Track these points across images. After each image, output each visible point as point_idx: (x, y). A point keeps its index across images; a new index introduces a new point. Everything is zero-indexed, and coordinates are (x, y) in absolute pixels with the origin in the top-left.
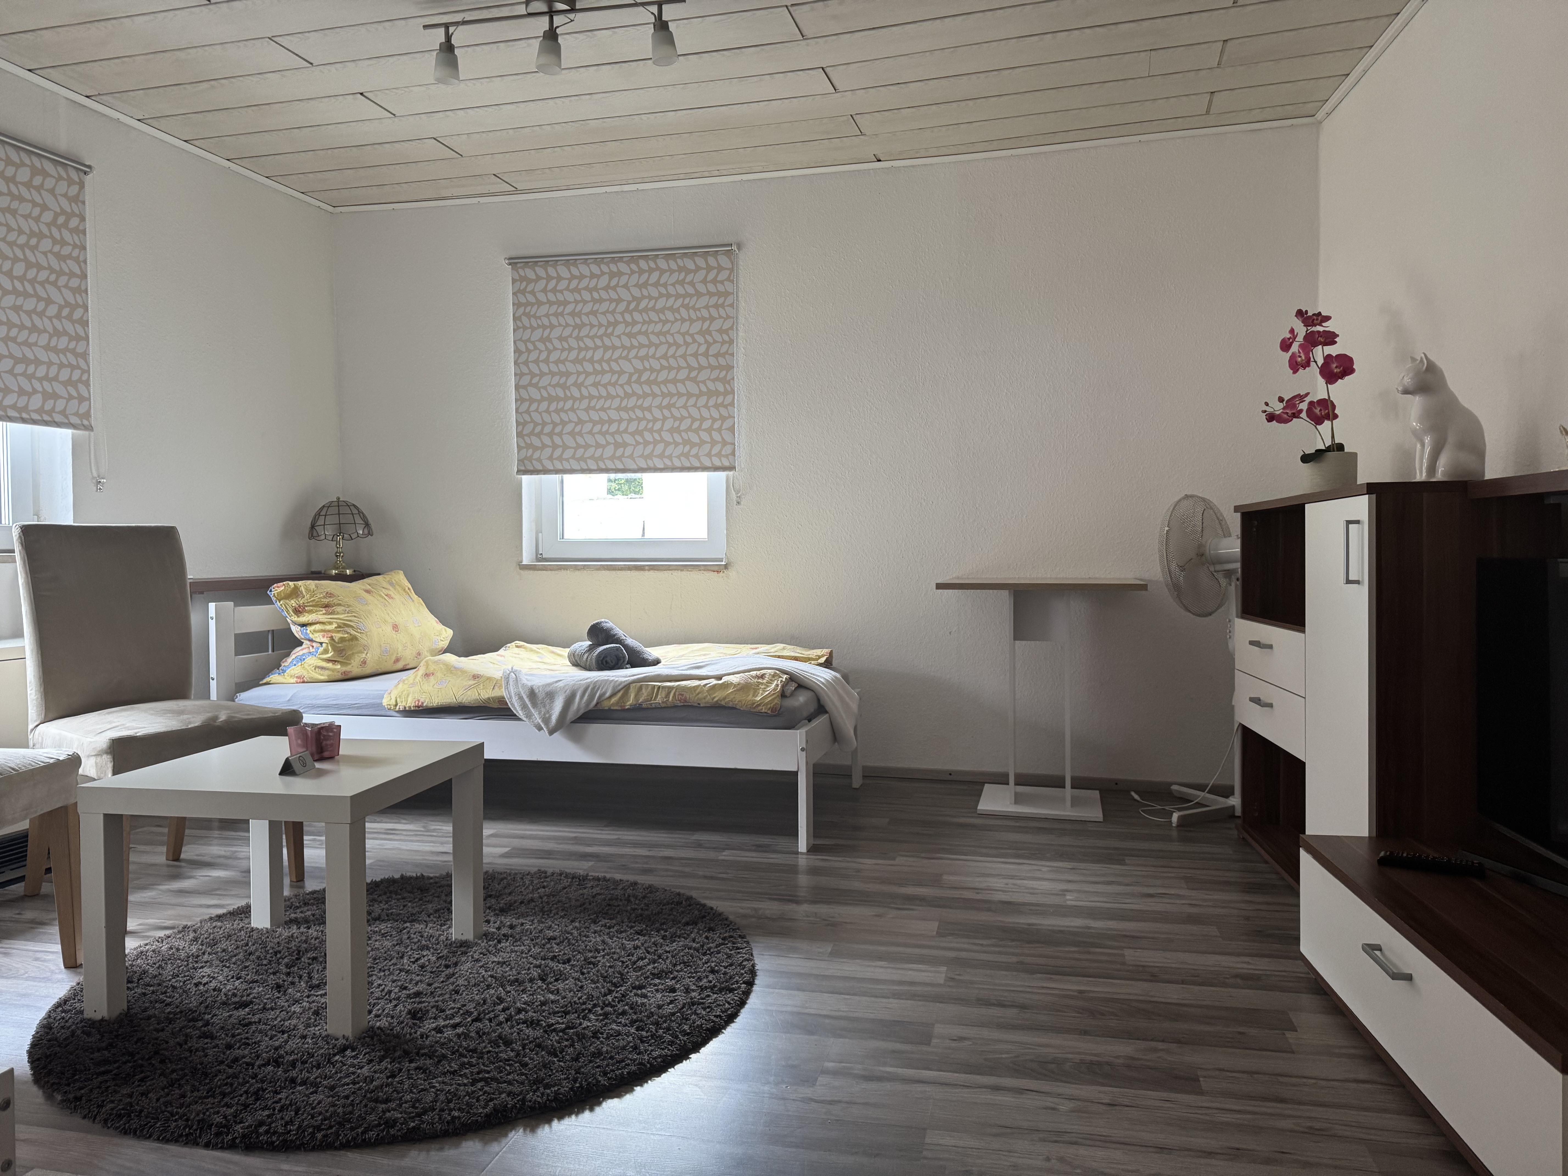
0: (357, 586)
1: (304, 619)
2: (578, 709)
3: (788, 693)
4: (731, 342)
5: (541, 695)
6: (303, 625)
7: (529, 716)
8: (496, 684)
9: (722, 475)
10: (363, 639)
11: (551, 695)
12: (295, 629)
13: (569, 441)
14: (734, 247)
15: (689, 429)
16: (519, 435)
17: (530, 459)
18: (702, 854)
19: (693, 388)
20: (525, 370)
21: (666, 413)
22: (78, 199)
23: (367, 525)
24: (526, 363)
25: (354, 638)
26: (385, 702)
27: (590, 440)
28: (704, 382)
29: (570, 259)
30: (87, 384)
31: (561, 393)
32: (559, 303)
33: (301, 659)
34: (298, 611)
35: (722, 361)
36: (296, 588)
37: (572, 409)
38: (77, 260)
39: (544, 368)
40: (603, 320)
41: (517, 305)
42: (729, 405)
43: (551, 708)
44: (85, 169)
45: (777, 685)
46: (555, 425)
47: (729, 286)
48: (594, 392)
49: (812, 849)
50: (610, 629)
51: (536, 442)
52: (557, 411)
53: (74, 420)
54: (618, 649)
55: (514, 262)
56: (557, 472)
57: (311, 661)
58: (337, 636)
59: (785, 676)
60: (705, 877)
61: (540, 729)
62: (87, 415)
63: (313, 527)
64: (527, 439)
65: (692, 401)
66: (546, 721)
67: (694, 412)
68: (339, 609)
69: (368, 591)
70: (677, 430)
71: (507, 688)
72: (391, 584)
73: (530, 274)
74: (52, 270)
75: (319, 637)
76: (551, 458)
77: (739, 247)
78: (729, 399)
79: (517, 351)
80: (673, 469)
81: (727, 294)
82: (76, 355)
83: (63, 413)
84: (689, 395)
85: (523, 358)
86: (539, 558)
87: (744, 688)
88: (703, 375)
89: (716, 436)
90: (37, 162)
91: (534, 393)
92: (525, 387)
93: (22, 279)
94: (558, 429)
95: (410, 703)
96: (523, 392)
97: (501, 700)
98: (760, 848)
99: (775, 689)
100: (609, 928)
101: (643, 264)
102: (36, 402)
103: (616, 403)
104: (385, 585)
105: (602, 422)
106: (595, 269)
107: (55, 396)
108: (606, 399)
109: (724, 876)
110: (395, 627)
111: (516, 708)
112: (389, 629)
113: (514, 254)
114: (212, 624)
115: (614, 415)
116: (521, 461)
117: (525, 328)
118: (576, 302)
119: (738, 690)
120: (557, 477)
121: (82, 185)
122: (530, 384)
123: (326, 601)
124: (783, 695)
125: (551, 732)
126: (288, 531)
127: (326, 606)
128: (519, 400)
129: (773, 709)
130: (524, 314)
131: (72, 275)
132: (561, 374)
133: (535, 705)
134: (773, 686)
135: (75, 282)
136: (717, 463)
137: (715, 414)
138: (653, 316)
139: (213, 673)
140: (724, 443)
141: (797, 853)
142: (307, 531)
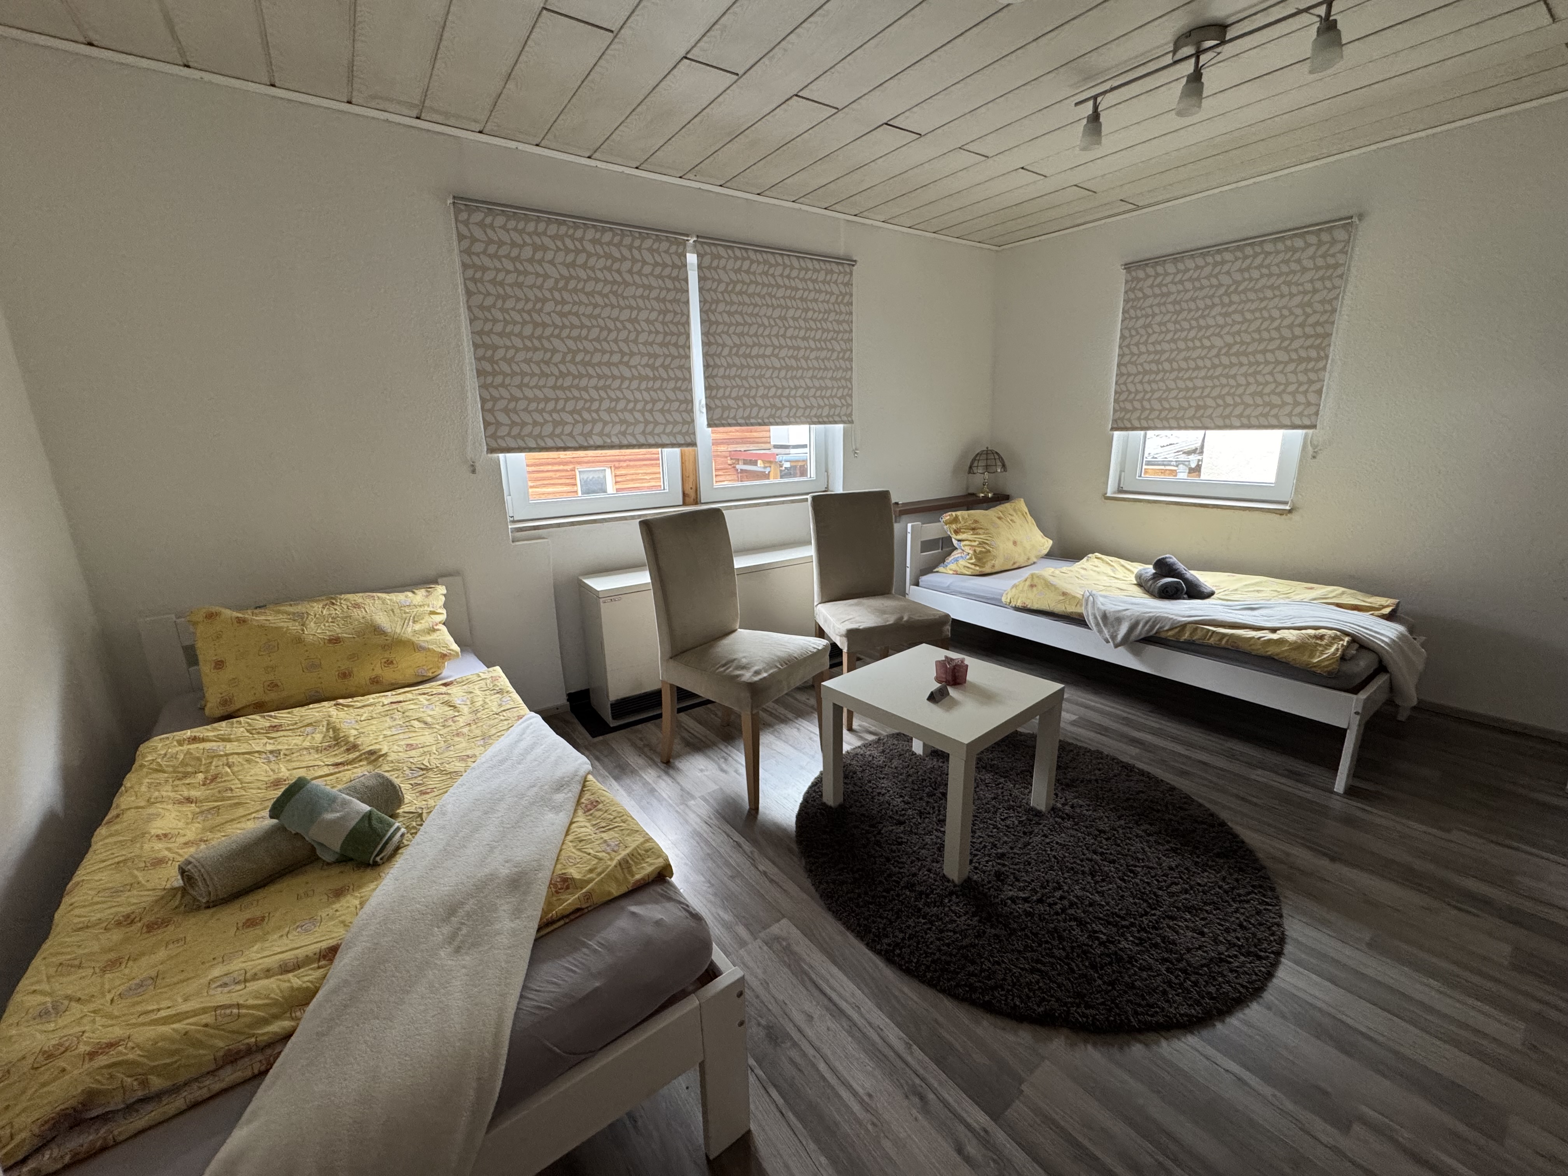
0: (992, 513)
1: (959, 537)
2: (1140, 633)
3: (1348, 657)
4: (1334, 311)
5: (1111, 619)
6: (959, 540)
7: (1100, 631)
8: (1079, 603)
9: (1300, 433)
10: (994, 552)
11: (1119, 620)
12: (955, 542)
13: (1157, 405)
14: (1355, 219)
15: (1273, 392)
16: (1116, 401)
17: (1122, 419)
18: (1235, 767)
19: (1282, 356)
20: (1127, 351)
21: (1251, 380)
22: (848, 284)
23: (1004, 466)
24: (1128, 346)
25: (989, 551)
26: (1003, 599)
27: (1175, 404)
28: (1296, 350)
29: (1177, 257)
30: (851, 396)
31: (1154, 368)
32: (1163, 295)
33: (956, 560)
34: (957, 532)
35: (1319, 330)
36: (957, 516)
37: (1162, 380)
38: (847, 322)
39: (1143, 348)
40: (1201, 304)
41: (1126, 301)
42: (1320, 369)
43: (1118, 629)
44: (852, 262)
45: (1337, 649)
46: (1146, 392)
47: (1341, 258)
48: (1184, 365)
49: (1351, 791)
50: (1174, 564)
51: (1129, 406)
52: (1149, 382)
53: (845, 418)
54: (1178, 583)
55: (1128, 267)
56: (1142, 429)
57: (962, 562)
58: (978, 550)
59: (1347, 639)
60: (1237, 796)
61: (1108, 642)
62: (851, 415)
63: (971, 467)
64: (1122, 404)
65: (1280, 368)
66: (1113, 637)
67: (1281, 378)
68: (980, 531)
69: (1000, 518)
70: (1261, 394)
71: (1086, 608)
72: (1015, 510)
73: (1141, 274)
74: (835, 331)
75: (967, 549)
76: (1139, 419)
77: (1361, 217)
78: (1321, 364)
79: (1123, 337)
80: (1250, 427)
81: (1336, 266)
82: (846, 380)
83: (839, 415)
84: (1278, 362)
85: (1126, 342)
86: (1121, 490)
87: (1300, 647)
88: (1296, 344)
89: (1301, 398)
90: (828, 266)
91: (1132, 369)
92: (1125, 365)
93: (819, 340)
94: (1147, 396)
95: (1019, 604)
96: (1123, 370)
97: (1081, 615)
98: (1293, 775)
99: (1334, 654)
100: (1149, 835)
101: (1249, 251)
102: (826, 411)
103: (1203, 373)
104: (1012, 512)
105: (1187, 389)
106: (1200, 262)
107: (835, 406)
108: (1194, 370)
109: (1255, 800)
110: (1015, 543)
111: (1091, 621)
112: (1011, 544)
113: (1130, 259)
114: (909, 536)
115: (1200, 383)
116: (1115, 421)
117: (1131, 318)
118: (1179, 292)
119: (1294, 649)
120: (1142, 433)
121: (851, 274)
122: (1130, 362)
123: (973, 526)
124: (1343, 658)
125: (1116, 646)
126: (956, 470)
127: (973, 529)
128: (1120, 375)
129: (1329, 673)
130: (1132, 307)
131: (846, 331)
132: (1156, 352)
133: (1105, 625)
134: (1333, 650)
135: (846, 336)
136: (1297, 421)
137: (1302, 378)
138: (1252, 296)
139: (908, 564)
140: (1309, 404)
141: (1332, 792)
142: (967, 468)
